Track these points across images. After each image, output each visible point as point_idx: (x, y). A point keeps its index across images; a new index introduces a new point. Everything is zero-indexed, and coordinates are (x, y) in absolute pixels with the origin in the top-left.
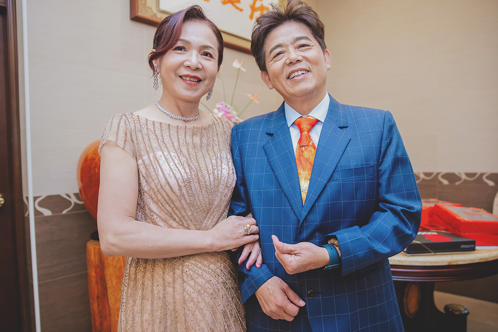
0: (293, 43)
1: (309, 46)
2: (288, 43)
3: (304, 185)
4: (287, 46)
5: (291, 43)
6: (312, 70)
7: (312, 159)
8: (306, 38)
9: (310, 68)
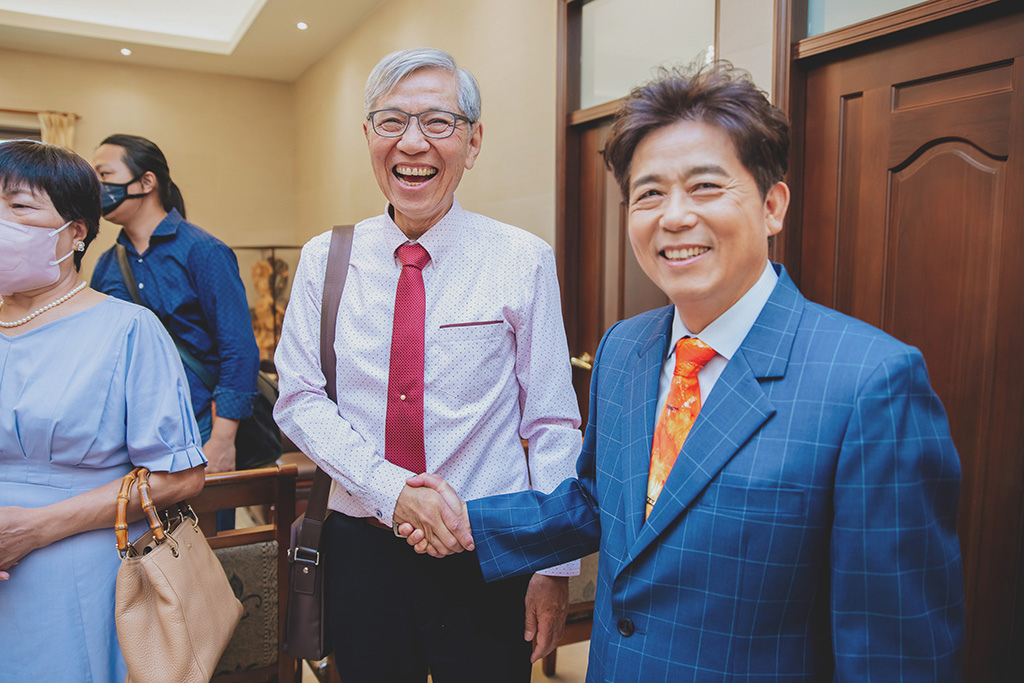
0: (684, 178)
1: (719, 187)
2: (673, 176)
3: (655, 490)
4: (668, 183)
5: (679, 176)
6: (717, 246)
7: (681, 441)
8: (718, 170)
9: (711, 241)
